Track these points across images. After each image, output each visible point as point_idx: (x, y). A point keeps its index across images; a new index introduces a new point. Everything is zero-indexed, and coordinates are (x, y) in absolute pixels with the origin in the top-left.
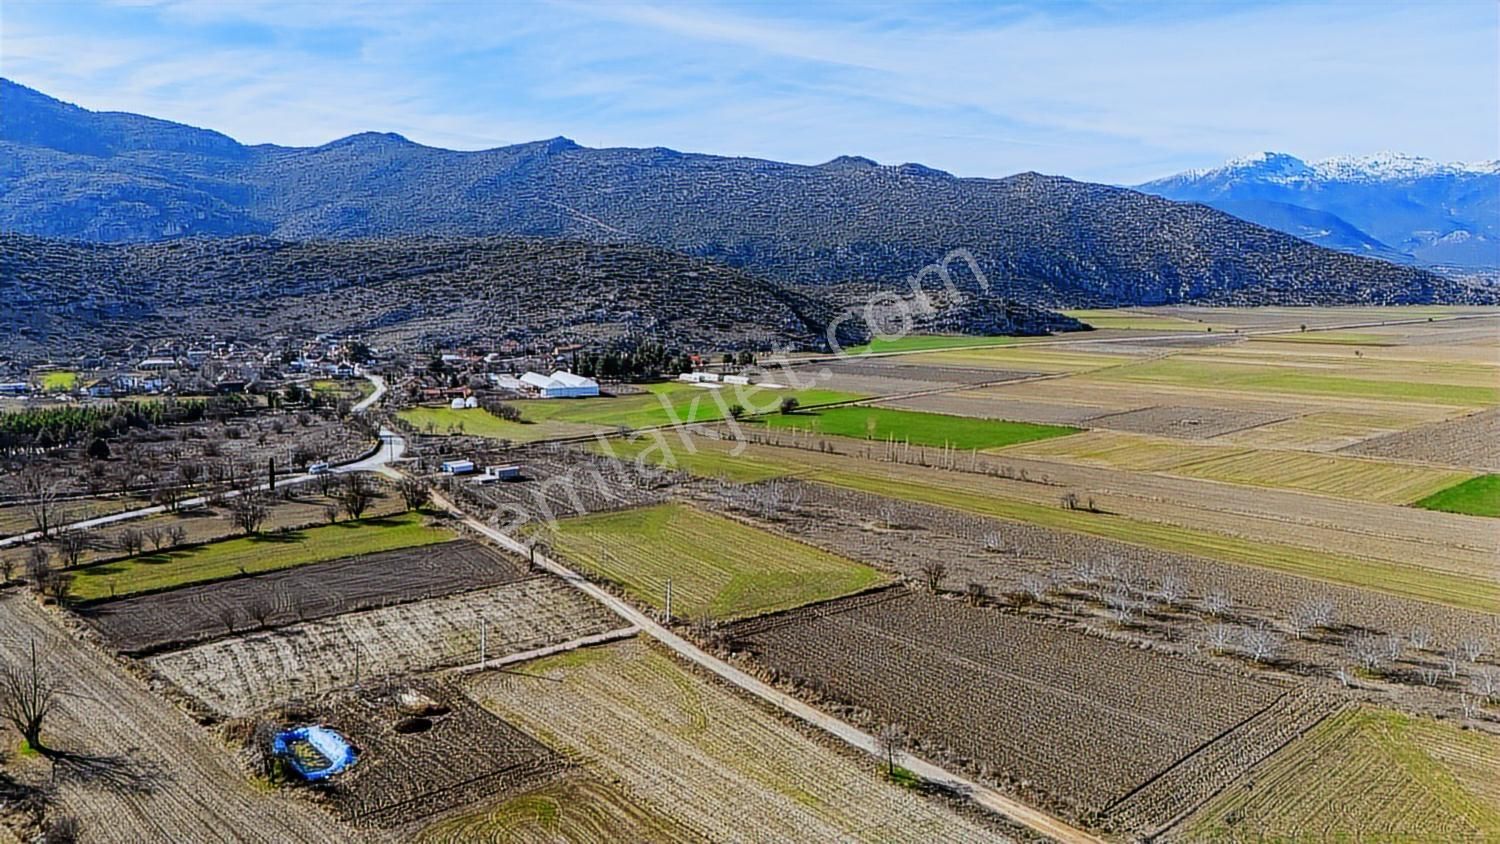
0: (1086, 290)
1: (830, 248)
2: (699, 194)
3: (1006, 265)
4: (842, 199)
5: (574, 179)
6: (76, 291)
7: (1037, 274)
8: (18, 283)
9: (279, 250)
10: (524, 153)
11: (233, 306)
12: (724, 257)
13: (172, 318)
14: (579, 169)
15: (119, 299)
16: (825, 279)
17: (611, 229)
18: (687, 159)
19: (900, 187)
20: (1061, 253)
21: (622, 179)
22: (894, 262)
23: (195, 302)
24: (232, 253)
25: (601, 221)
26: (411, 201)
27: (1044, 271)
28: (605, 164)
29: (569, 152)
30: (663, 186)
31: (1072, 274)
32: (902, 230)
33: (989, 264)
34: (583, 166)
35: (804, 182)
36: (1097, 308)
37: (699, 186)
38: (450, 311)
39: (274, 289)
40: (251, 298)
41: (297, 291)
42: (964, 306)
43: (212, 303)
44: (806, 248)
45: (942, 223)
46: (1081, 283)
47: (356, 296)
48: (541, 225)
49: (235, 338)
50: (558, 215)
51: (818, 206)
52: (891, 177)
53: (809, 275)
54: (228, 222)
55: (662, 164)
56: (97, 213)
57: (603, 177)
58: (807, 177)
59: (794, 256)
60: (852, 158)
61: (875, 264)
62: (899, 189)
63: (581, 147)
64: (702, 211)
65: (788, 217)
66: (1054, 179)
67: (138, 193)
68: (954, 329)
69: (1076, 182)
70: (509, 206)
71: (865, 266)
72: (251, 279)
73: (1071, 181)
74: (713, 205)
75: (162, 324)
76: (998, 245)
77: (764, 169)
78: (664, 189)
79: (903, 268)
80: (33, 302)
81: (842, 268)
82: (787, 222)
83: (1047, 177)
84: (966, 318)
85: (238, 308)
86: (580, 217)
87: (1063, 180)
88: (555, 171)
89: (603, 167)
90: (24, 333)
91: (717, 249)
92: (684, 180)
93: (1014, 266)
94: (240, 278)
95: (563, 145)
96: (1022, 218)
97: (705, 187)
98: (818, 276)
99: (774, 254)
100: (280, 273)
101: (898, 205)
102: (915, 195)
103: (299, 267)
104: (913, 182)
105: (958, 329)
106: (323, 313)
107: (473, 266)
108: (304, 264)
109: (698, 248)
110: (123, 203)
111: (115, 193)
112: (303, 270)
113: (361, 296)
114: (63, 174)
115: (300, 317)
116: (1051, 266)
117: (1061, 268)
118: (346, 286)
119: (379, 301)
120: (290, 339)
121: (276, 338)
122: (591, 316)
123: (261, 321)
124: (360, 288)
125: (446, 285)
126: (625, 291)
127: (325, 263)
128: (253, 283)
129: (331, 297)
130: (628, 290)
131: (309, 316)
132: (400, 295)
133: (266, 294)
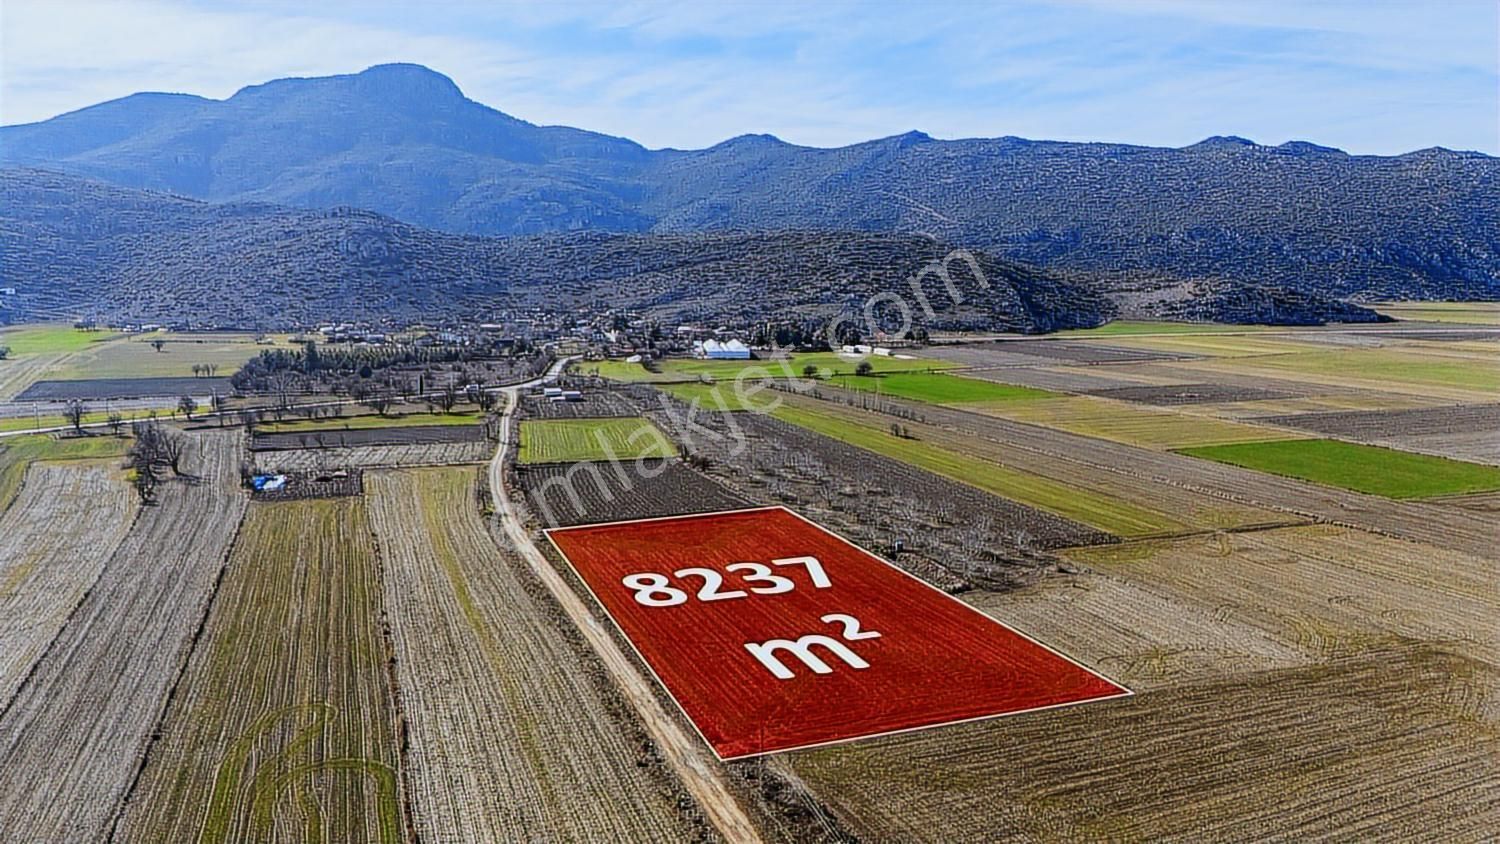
0: (1468, 281)
1: (1165, 234)
2: (1040, 182)
3: (1370, 252)
4: (1195, 183)
5: (919, 171)
6: (453, 273)
7: (1408, 262)
8: (416, 266)
9: (606, 242)
10: (879, 147)
11: (561, 287)
12: (1048, 244)
13: (515, 295)
14: (926, 161)
15: (483, 279)
16: (1152, 265)
17: (942, 218)
18: (1036, 147)
19: (1266, 168)
20: (1445, 238)
21: (965, 169)
22: (1234, 249)
23: (536, 282)
24: (571, 244)
25: (935, 211)
26: (770, 197)
27: (1418, 259)
28: (952, 155)
29: (921, 144)
30: (1005, 174)
31: (1456, 261)
32: (1252, 215)
33: (1348, 250)
34: (931, 158)
35: (1156, 166)
36: (1479, 300)
37: (1042, 173)
38: (715, 292)
39: (594, 273)
40: (575, 280)
41: (610, 274)
42: (1223, 294)
43: (547, 283)
44: (1138, 235)
45: (1302, 206)
46: (1464, 272)
47: (650, 280)
48: (878, 216)
49: (553, 311)
50: (897, 206)
51: (1165, 191)
52: (1259, 158)
53: (1136, 262)
54: (619, 218)
55: (1009, 153)
56: (523, 211)
57: (948, 168)
58: (1162, 161)
59: (1125, 242)
60: (1225, 139)
61: (1211, 250)
62: (1264, 171)
63: (933, 140)
64: (1039, 198)
65: (1128, 202)
66: (1460, 155)
67: (555, 195)
68: (1205, 316)
69: (1490, 158)
70: (854, 199)
71: (1199, 253)
72: (579, 265)
73: (1484, 157)
74: (1050, 192)
75: (507, 299)
76: (1366, 230)
77: (1116, 153)
78: (1005, 178)
79: (1242, 255)
80: (423, 281)
81: (1173, 255)
82: (1126, 208)
83: (1455, 153)
84: (1222, 307)
85: (564, 287)
86: (917, 207)
87: (1474, 155)
88: (903, 164)
89: (949, 158)
90: (411, 303)
91: (1043, 236)
92: (1027, 168)
93: (1379, 253)
94: (571, 265)
95: (918, 137)
96: (1407, 199)
97: (1047, 174)
98: (1145, 262)
99: (1102, 240)
100: (601, 261)
101: (1256, 188)
102: (1281, 176)
103: (616, 256)
104: (1282, 163)
105: (1210, 317)
106: (622, 293)
107: (750, 255)
108: (620, 253)
109: (1023, 235)
110: (543, 203)
111: (538, 195)
112: (618, 258)
113: (654, 280)
114: (505, 180)
115: (605, 295)
116: (1429, 252)
117: (1441, 255)
118: (646, 271)
119: (665, 284)
120: (590, 312)
121: (581, 311)
122: (817, 298)
123: (577, 298)
124: (656, 273)
125: (720, 271)
126: (860, 276)
127: (636, 253)
128: (579, 269)
129: (632, 280)
130: (863, 276)
131: (611, 295)
132: (683, 279)
133: (587, 277)
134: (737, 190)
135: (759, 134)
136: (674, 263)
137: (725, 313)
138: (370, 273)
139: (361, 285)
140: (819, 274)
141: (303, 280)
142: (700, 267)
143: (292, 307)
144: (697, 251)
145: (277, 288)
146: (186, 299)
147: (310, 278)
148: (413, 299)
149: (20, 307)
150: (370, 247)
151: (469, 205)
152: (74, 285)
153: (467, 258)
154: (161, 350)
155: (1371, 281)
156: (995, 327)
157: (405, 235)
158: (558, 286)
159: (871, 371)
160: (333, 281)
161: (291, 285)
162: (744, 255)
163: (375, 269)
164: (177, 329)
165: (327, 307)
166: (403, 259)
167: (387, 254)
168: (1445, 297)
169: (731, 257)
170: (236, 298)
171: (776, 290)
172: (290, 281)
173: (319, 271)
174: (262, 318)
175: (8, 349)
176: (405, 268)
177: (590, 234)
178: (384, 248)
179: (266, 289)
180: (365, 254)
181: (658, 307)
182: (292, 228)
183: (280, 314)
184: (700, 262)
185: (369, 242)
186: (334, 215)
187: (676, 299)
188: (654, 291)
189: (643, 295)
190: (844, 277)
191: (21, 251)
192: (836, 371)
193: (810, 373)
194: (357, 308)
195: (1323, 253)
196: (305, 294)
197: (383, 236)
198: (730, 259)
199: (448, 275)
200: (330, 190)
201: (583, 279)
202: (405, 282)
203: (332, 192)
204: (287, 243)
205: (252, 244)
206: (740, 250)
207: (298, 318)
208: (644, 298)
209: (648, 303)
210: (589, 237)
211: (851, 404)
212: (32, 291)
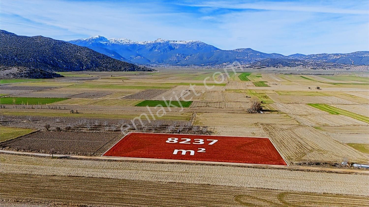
0: (60, 67)
3: (37, 60)
7: (46, 63)
20: (52, 58)
27: (48, 62)
31: (56, 63)
33: (32, 60)
36: (64, 72)
42: (28, 71)
45: (15, 48)
46: (58, 65)
66: (47, 38)
68: (25, 77)
69: (54, 39)
73: (52, 39)
76: (33, 55)
83: (45, 37)
84: (29, 74)
87: (50, 39)
93: (39, 60)
96: (40, 48)
102: (5, 39)
104: (3, 35)
105: (27, 77)
116: (50, 61)
117: (52, 61)
155: (40, 67)
168: (57, 71)
195: (25, 60)
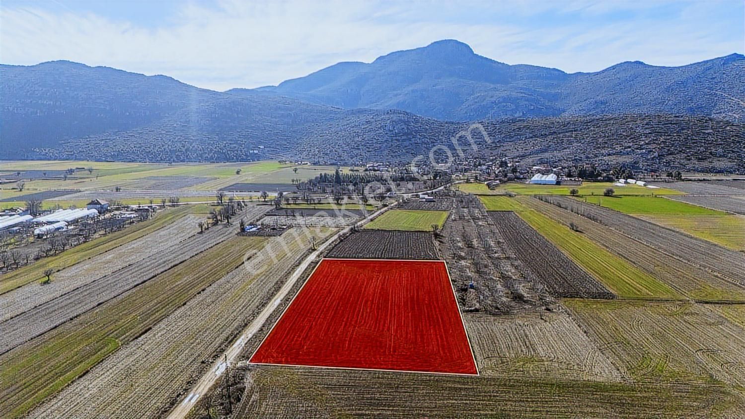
5: (735, 77)
8: (418, 136)
9: (514, 123)
11: (486, 146)
15: (448, 142)
24: (496, 124)
26: (632, 95)
29: (738, 61)
38: (565, 148)
39: (504, 139)
40: (494, 142)
41: (513, 139)
43: (480, 144)
47: (532, 142)
48: (702, 105)
50: (716, 98)
56: (493, 108)
80: (420, 143)
95: (737, 57)
100: (509, 132)
103: (518, 130)
106: (515, 149)
107: (592, 128)
108: (520, 128)
110: (503, 104)
111: (501, 100)
112: (518, 131)
113: (534, 142)
114: (486, 93)
115: (507, 150)
118: (532, 137)
119: (540, 143)
120: (496, 159)
121: (491, 158)
122: (621, 152)
123: (491, 151)
124: (536, 138)
125: (572, 137)
126: (654, 140)
127: (529, 128)
128: (497, 137)
129: (523, 142)
130: (656, 140)
131: (510, 150)
132: (550, 142)
133: (500, 141)
134: (614, 92)
135: (633, 61)
136: (547, 133)
137: (564, 159)
138: (396, 140)
139: (392, 146)
140: (628, 139)
141: (368, 143)
142: (561, 135)
143: (361, 155)
144: (562, 127)
145: (357, 146)
146: (322, 151)
147: (371, 142)
148: (413, 152)
149: (264, 153)
150: (399, 128)
151: (467, 106)
152: (286, 145)
153: (443, 132)
154: (297, 172)
156: (738, 171)
157: (417, 122)
158: (484, 145)
159: (614, 194)
160: (380, 144)
161: (362, 145)
162: (589, 128)
163: (400, 138)
164: (314, 164)
165: (375, 155)
166: (413, 133)
167: (406, 131)
169: (581, 130)
170: (340, 151)
171: (599, 148)
172: (362, 144)
173: (375, 139)
174: (348, 160)
175: (241, 170)
176: (413, 137)
177: (507, 119)
178: (405, 128)
179: (352, 147)
180: (396, 131)
181: (531, 156)
182: (370, 120)
183: (355, 158)
184: (562, 133)
185: (399, 125)
186: (388, 113)
187: (543, 152)
188: (532, 148)
189: (526, 150)
190: (643, 141)
191: (270, 131)
192: (592, 193)
193: (574, 193)
194: (387, 156)
196: (367, 149)
197: (406, 123)
198: (580, 131)
199: (432, 140)
200: (405, 102)
201: (498, 142)
202: (411, 144)
203: (407, 103)
204: (366, 126)
205: (353, 127)
206: (587, 126)
207: (362, 160)
208: (526, 151)
209: (527, 154)
210: (506, 120)
211: (572, 211)
212: (270, 147)
